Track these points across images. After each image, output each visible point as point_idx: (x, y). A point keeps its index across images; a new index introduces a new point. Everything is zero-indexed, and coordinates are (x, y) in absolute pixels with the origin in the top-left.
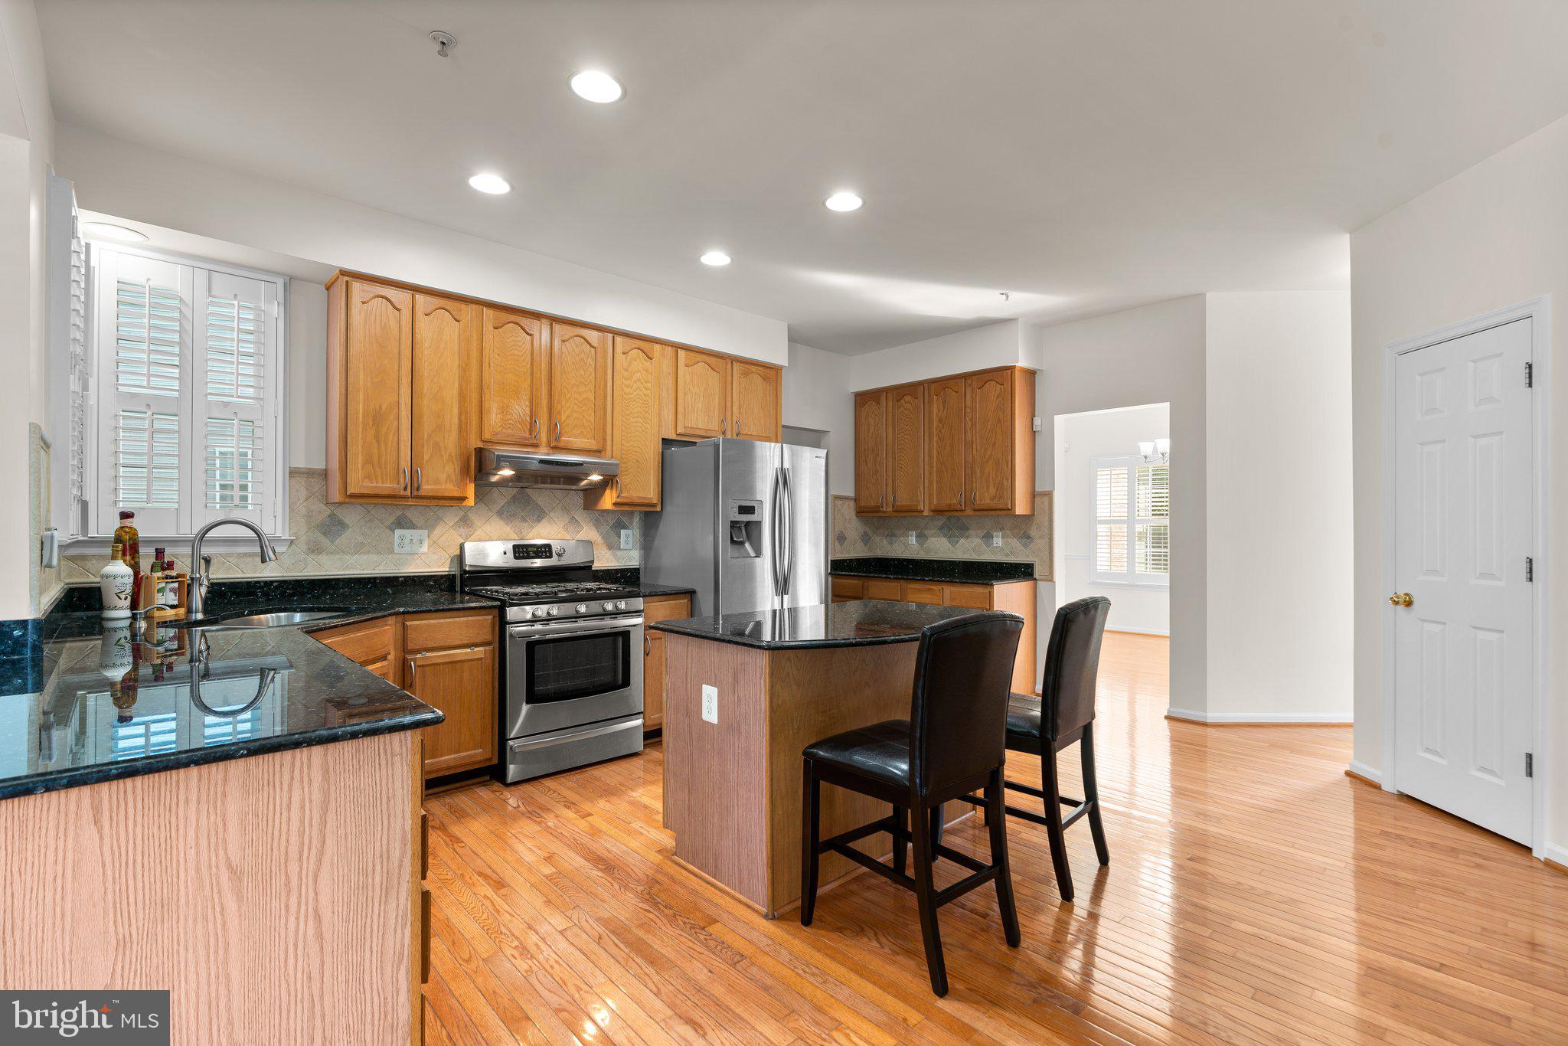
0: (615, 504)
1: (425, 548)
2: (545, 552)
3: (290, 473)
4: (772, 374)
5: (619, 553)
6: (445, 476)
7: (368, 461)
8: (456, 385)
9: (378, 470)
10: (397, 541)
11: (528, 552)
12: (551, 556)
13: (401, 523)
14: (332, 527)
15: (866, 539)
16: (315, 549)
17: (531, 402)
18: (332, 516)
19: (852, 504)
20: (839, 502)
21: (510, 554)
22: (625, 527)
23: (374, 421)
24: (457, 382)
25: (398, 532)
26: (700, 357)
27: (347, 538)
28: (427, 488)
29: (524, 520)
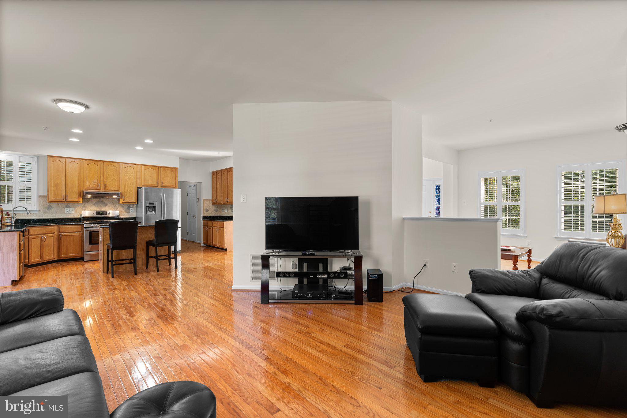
0: (123, 202)
1: (73, 212)
2: (105, 213)
3: (39, 197)
4: (174, 170)
5: (129, 214)
6: (74, 197)
7: (55, 194)
8: (77, 177)
9: (57, 196)
10: (66, 210)
11: (100, 213)
12: (106, 214)
13: (67, 207)
14: (49, 208)
15: (216, 211)
16: (45, 212)
17: (98, 180)
18: (49, 205)
19: (211, 202)
20: (206, 201)
21: (95, 213)
22: (131, 208)
23: (56, 186)
24: (77, 176)
25: (66, 209)
26: (149, 167)
27: (53, 210)
28: (69, 199)
29: (101, 206)
